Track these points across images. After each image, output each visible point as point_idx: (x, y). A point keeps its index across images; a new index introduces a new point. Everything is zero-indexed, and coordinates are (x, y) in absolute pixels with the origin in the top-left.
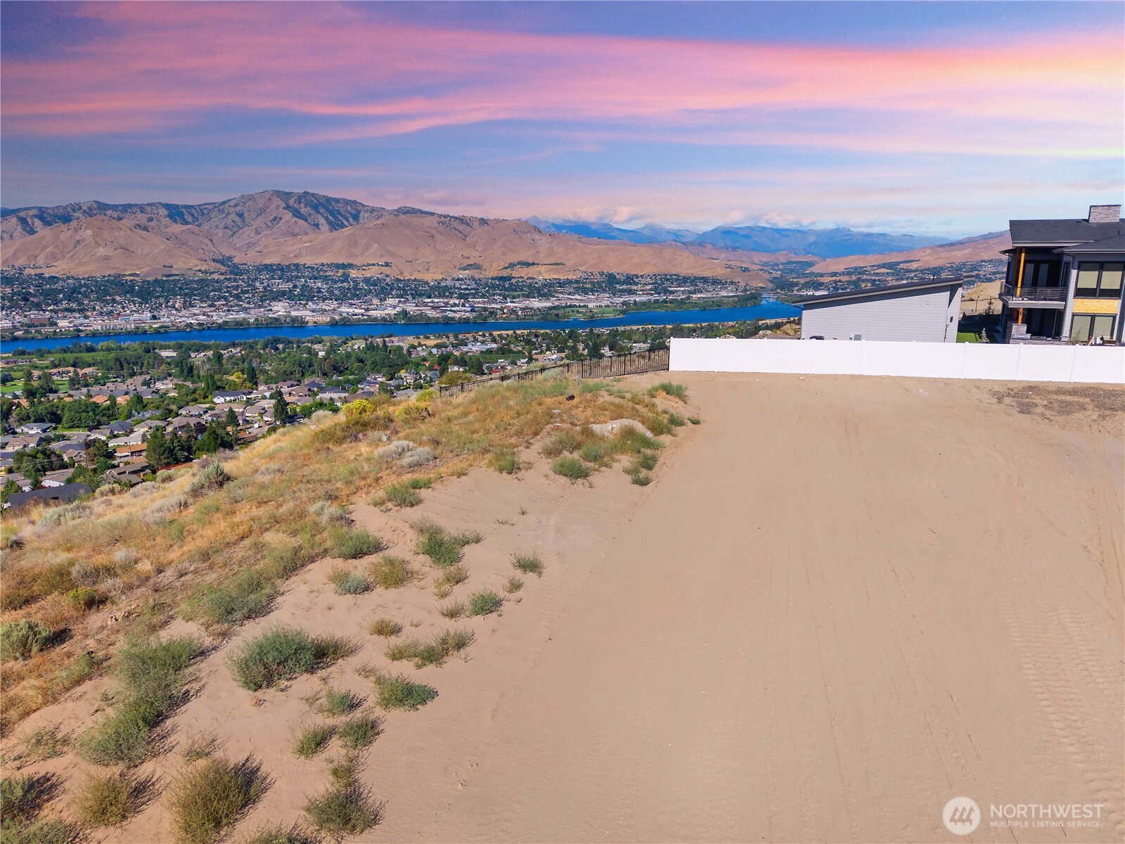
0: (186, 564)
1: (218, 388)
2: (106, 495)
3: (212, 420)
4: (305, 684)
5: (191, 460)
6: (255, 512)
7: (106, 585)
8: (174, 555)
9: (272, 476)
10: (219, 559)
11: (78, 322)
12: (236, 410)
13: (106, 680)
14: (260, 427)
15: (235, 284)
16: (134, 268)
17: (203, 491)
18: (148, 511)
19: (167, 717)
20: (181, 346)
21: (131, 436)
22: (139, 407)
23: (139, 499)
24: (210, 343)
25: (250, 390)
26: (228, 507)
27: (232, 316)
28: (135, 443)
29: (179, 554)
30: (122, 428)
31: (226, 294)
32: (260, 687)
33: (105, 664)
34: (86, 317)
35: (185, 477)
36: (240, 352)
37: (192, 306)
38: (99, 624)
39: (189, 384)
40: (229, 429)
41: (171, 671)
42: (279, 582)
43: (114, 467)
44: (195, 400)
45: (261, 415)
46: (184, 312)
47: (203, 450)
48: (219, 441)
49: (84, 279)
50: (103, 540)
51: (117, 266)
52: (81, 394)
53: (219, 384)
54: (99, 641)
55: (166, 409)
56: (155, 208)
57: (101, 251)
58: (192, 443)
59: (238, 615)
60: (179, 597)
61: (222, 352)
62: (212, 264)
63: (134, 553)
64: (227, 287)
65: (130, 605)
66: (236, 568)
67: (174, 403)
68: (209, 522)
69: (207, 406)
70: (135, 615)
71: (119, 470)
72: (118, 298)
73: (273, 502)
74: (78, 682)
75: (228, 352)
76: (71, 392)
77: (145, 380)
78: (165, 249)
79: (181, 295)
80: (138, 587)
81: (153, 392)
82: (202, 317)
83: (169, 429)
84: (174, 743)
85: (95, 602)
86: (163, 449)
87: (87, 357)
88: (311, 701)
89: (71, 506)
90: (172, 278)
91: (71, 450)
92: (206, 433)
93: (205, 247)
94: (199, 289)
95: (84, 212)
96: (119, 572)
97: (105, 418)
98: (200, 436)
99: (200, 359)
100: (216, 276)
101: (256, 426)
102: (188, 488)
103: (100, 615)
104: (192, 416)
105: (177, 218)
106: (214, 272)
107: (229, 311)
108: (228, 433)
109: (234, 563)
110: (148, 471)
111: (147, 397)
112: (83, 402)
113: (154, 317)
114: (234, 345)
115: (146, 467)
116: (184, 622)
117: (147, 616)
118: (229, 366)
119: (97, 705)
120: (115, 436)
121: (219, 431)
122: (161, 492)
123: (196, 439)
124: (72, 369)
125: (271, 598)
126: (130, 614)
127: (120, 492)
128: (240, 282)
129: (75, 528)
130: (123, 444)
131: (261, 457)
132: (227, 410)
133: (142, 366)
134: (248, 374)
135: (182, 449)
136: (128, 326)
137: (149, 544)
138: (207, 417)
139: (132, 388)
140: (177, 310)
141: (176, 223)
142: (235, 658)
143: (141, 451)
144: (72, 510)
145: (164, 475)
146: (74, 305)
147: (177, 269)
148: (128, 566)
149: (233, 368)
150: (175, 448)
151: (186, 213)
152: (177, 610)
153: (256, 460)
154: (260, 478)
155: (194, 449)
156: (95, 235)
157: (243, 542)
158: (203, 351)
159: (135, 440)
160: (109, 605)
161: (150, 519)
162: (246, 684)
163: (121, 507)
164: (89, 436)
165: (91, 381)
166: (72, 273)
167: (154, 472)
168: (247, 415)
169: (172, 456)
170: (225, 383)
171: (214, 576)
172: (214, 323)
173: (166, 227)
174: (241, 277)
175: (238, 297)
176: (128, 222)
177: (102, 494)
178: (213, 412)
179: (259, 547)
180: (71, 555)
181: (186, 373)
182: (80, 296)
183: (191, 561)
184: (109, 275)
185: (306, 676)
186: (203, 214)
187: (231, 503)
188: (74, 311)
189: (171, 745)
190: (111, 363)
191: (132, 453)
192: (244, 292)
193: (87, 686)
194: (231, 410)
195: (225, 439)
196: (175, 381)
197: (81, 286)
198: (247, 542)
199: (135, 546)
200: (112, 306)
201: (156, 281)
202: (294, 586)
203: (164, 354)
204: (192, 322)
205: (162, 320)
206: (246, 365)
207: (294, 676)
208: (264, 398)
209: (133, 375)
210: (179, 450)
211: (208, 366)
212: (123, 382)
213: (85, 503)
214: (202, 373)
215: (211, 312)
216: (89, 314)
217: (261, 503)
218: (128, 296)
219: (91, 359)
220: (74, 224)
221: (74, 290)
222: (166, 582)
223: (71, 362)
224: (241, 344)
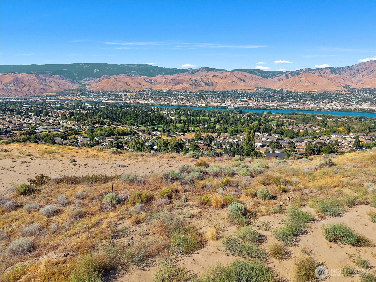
0: (314, 189)
1: (334, 132)
2: (292, 160)
3: (330, 142)
4: (349, 249)
5: (319, 154)
6: (341, 179)
7: (289, 187)
8: (310, 185)
9: (351, 168)
10: (325, 191)
11: (294, 106)
12: (339, 140)
13: (283, 215)
14: (347, 148)
15: (349, 95)
16: (315, 89)
17: (324, 166)
18: (305, 168)
19: (299, 236)
20: (324, 116)
21: (302, 143)
22: (306, 134)
23: (302, 163)
24: (335, 116)
25: (346, 134)
26: (332, 174)
27: (346, 107)
28: (302, 145)
29: (312, 185)
30: (300, 139)
31: (345, 99)
32: (332, 241)
33: (284, 211)
34: (297, 104)
35: (318, 160)
36: (346, 120)
37: (331, 102)
38: (284, 198)
39: (324, 129)
40: (335, 147)
41: (303, 222)
42: (346, 207)
43: (295, 151)
44: (325, 135)
45: (348, 144)
46: (328, 104)
47: (324, 152)
48: (330, 150)
49: (299, 92)
50: (290, 173)
51: (310, 88)
52: (290, 128)
53: (335, 130)
54: (284, 203)
55: (315, 136)
56: (326, 69)
57: (306, 84)
58: (321, 149)
59: (329, 213)
60: (309, 199)
61: (339, 119)
62: (343, 88)
63: (298, 180)
64: (346, 96)
65: (294, 196)
66: (331, 197)
67: (318, 134)
68: (324, 177)
69: (329, 137)
70: (295, 199)
71: (296, 152)
72: (308, 99)
73: (349, 177)
74: (276, 213)
75: (341, 120)
76: (288, 126)
77: (310, 126)
78: (327, 83)
79: (328, 99)
80: (298, 191)
81: (312, 130)
82: (334, 107)
83: (314, 143)
84: (299, 245)
85: (285, 191)
86: (311, 149)
87: (295, 116)
88: (351, 256)
89: (283, 161)
90: (327, 93)
91: (284, 144)
92: (326, 146)
93: (341, 82)
94: (335, 97)
95: (304, 72)
96: (293, 184)
97: (296, 136)
98: (324, 147)
99: (330, 121)
100: (343, 93)
101: (346, 147)
102: (318, 164)
103: (285, 195)
104: (323, 140)
105: (333, 72)
106: (342, 91)
107: (345, 105)
108: (334, 148)
109: (330, 195)
110: (305, 155)
111: (310, 131)
112: (291, 130)
113: (318, 106)
114: (344, 117)
115: (304, 153)
116: (309, 208)
117: (299, 201)
118: (340, 125)
119: (280, 222)
120: (297, 142)
121: (331, 147)
122: (309, 163)
123: (322, 148)
124: (290, 120)
125: (342, 212)
126: (294, 198)
127: (296, 160)
128: (352, 95)
129: (283, 167)
130: (299, 145)
131: (348, 159)
132: (336, 140)
133: (310, 121)
134: (347, 128)
135: (317, 150)
136: (309, 108)
137: (303, 179)
138: (328, 141)
139: (306, 128)
140: (326, 104)
141: (333, 74)
142: (325, 227)
143: (304, 148)
144: (283, 162)
145: (311, 158)
146: (295, 101)
147: (329, 90)
148: (296, 183)
149: (342, 125)
150: (315, 149)
151: (337, 70)
152: (308, 203)
153: (345, 160)
154: (345, 167)
155: (321, 151)
156: (305, 79)
157: (335, 188)
158: (332, 118)
159: (303, 144)
160: (288, 193)
161: (305, 171)
162: (327, 238)
163: (296, 164)
164: (290, 140)
165: (294, 124)
166: (296, 91)
167: (306, 155)
168: (343, 143)
169: (313, 152)
170: (337, 130)
171: (322, 196)
172: (338, 109)
173: (329, 75)
174: (352, 93)
175: (349, 100)
176: (317, 74)
177: (291, 159)
178: (330, 140)
179: (341, 192)
180: (281, 175)
181: (324, 125)
182: (297, 98)
183: (315, 189)
184: (307, 92)
185: (350, 246)
186: (343, 70)
187: (333, 173)
188: (294, 102)
189: (298, 245)
190: (301, 119)
191: (301, 148)
192: (352, 99)
193: (278, 215)
194: (337, 140)
195: (333, 150)
196: (320, 127)
197: (298, 95)
198: (336, 189)
199: (299, 178)
200: (305, 101)
201: (321, 94)
202: (352, 211)
203: (318, 118)
204: (330, 108)
205: (320, 107)
206: (347, 125)
207: (345, 244)
208: (351, 138)
209: (307, 124)
210: (316, 150)
211: (332, 124)
212: (303, 125)
213: (286, 161)
214: (329, 126)
215: (338, 105)
216: (298, 103)
217: (344, 176)
218: (311, 98)
219: (296, 117)
220: (300, 75)
221: (296, 96)
222: (306, 192)
223: (290, 117)
224: (347, 117)
